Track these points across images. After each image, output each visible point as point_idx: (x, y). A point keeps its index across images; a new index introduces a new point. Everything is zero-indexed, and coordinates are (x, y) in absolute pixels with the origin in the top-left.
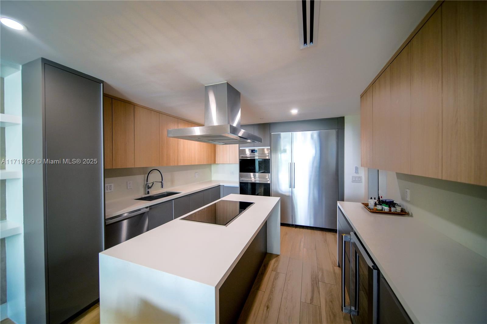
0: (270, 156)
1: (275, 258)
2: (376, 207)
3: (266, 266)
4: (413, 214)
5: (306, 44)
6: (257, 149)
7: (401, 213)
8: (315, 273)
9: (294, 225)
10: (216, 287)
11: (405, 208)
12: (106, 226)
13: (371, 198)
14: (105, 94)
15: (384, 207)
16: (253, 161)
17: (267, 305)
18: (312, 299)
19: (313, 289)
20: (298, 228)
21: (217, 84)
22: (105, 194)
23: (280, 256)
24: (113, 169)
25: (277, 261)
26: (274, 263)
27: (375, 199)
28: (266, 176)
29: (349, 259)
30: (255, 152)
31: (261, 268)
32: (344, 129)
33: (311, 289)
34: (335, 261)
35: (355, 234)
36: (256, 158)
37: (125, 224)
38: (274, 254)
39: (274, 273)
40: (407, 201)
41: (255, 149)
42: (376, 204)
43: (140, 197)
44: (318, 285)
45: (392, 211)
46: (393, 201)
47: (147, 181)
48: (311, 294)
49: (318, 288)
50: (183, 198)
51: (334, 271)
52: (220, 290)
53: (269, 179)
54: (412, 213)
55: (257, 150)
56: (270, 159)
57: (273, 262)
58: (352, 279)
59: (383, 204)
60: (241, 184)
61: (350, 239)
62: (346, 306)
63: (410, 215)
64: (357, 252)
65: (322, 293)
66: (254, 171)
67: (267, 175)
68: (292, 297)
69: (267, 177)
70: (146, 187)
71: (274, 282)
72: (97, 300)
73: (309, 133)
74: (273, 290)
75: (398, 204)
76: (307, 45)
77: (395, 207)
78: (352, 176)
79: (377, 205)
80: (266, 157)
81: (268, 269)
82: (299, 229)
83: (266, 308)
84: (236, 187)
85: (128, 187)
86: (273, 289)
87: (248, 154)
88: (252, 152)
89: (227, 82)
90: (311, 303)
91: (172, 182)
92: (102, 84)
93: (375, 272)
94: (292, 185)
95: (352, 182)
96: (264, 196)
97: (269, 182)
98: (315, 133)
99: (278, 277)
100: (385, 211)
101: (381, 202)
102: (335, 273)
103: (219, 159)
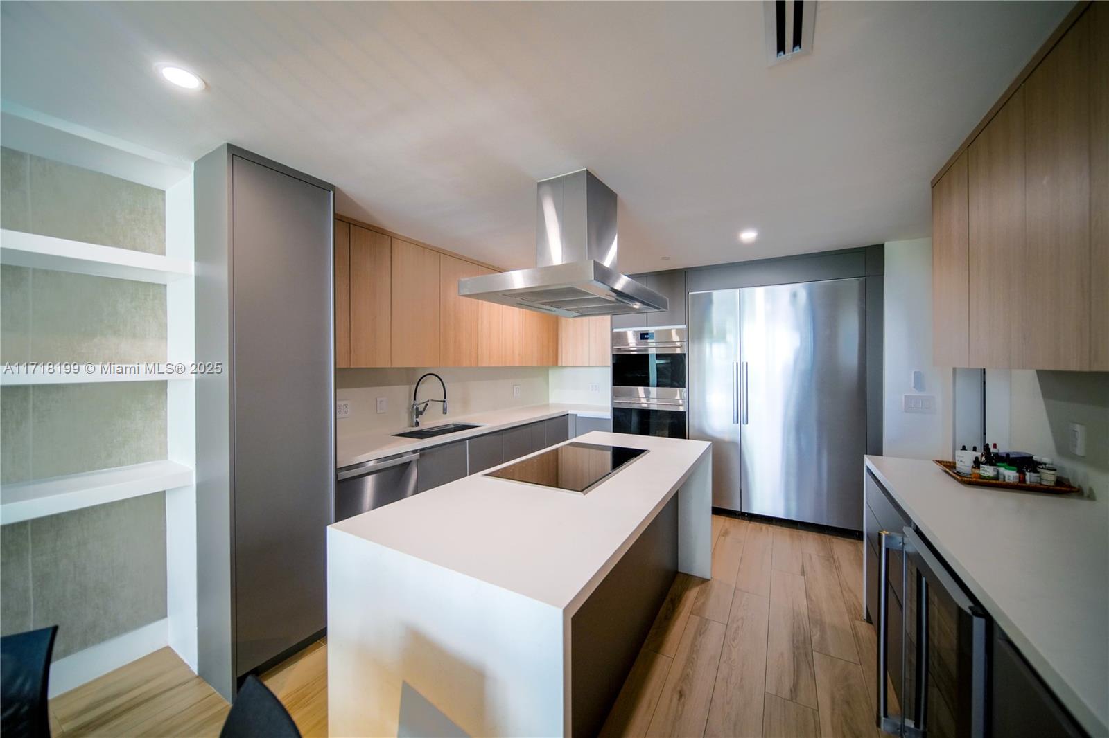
0: (686, 348)
1: (697, 585)
2: (977, 471)
3: (676, 603)
4: (1095, 491)
5: (782, 53)
6: (653, 331)
7: (1058, 488)
8: (802, 631)
9: (745, 513)
10: (565, 611)
11: (1068, 475)
12: (339, 482)
13: (964, 448)
14: (337, 214)
15: (1002, 470)
16: (643, 359)
17: (679, 688)
18: (795, 689)
19: (798, 667)
20: (757, 522)
21: (563, 177)
22: (337, 420)
23: (710, 582)
24: (350, 368)
25: (701, 593)
26: (697, 598)
27: (975, 449)
28: (676, 395)
29: (900, 599)
30: (647, 339)
31: (665, 605)
32: (883, 275)
33: (792, 665)
34: (856, 608)
35: (918, 531)
36: (652, 351)
37: (370, 482)
38: (696, 577)
39: (695, 620)
40: (1074, 457)
41: (650, 332)
42: (977, 464)
43: (401, 432)
44: (810, 658)
45: (1028, 482)
46: (1032, 457)
47: (415, 399)
48: (792, 677)
49: (811, 667)
50: (487, 437)
51: (854, 628)
52: (573, 619)
53: (683, 402)
54: (1091, 490)
55: (653, 333)
56: (684, 354)
57: (692, 594)
58: (907, 657)
59: (999, 462)
60: (617, 413)
61: (904, 544)
62: (888, 715)
63: (1086, 495)
64: (921, 572)
65: (823, 679)
66: (645, 382)
67: (678, 393)
68: (742, 679)
69: (678, 397)
70: (412, 412)
71: (695, 638)
72: (322, 630)
73: (784, 291)
74: (694, 659)
75: (1045, 464)
76: (786, 54)
77: (1038, 472)
78: (906, 396)
79: (981, 465)
80: (675, 350)
81: (681, 609)
82: (758, 524)
83: (676, 696)
84: (606, 419)
85: (378, 410)
86: (694, 656)
87: (632, 343)
88: (642, 338)
89: (587, 170)
90: (792, 699)
91: (465, 403)
92: (332, 193)
93: (978, 624)
94: (740, 417)
95: (906, 411)
96: (669, 437)
97: (681, 409)
98: (801, 290)
99: (706, 630)
100: (1007, 480)
101: (993, 458)
102: (856, 635)
103: (566, 356)
